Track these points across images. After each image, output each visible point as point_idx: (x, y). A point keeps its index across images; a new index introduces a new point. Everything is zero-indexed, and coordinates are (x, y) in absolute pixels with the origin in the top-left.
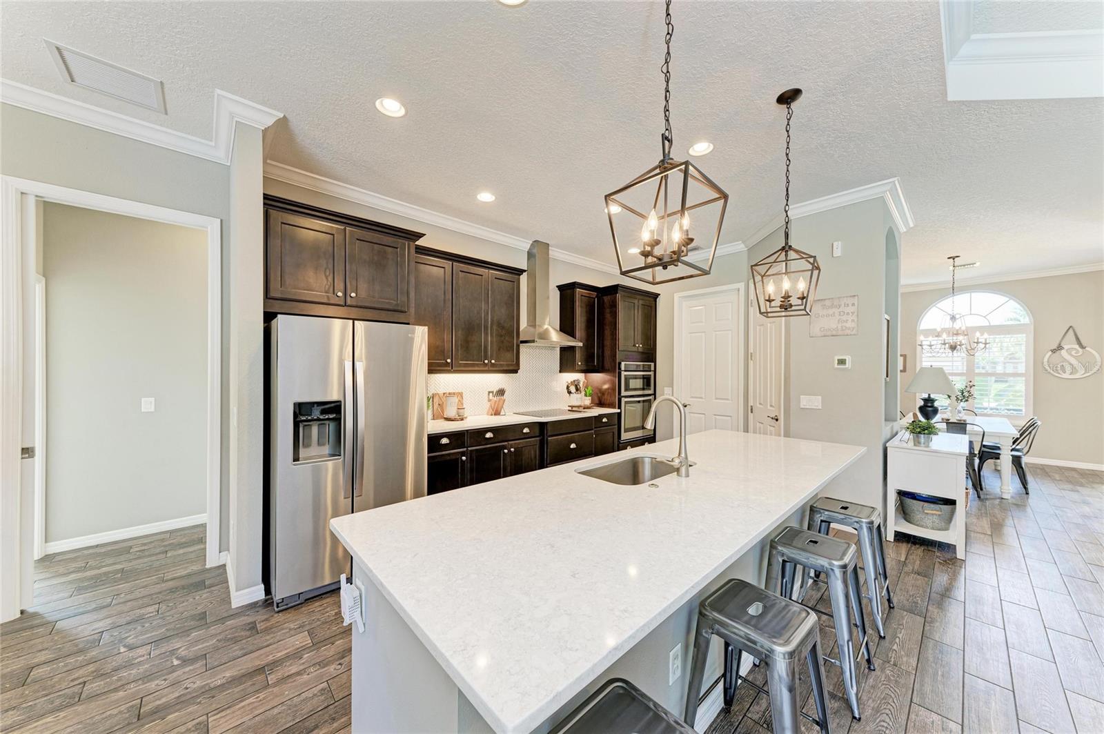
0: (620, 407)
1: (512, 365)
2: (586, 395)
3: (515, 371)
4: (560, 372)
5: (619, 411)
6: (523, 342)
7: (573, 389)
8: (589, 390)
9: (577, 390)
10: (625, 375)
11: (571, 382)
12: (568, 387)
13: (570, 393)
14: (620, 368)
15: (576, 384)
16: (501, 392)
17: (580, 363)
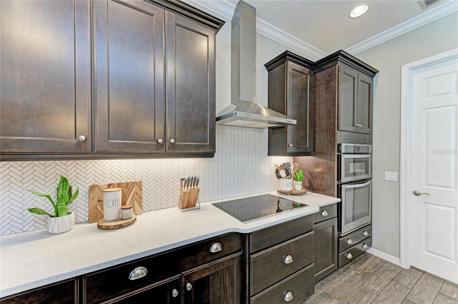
0: (339, 196)
1: (203, 147)
2: (295, 179)
3: (211, 155)
4: (269, 155)
5: (339, 200)
6: (218, 119)
7: (283, 173)
8: (300, 174)
9: (288, 174)
10: (345, 159)
11: (281, 166)
12: (277, 171)
13: (279, 177)
14: (339, 151)
15: (286, 167)
16: (193, 181)
17: (291, 145)
